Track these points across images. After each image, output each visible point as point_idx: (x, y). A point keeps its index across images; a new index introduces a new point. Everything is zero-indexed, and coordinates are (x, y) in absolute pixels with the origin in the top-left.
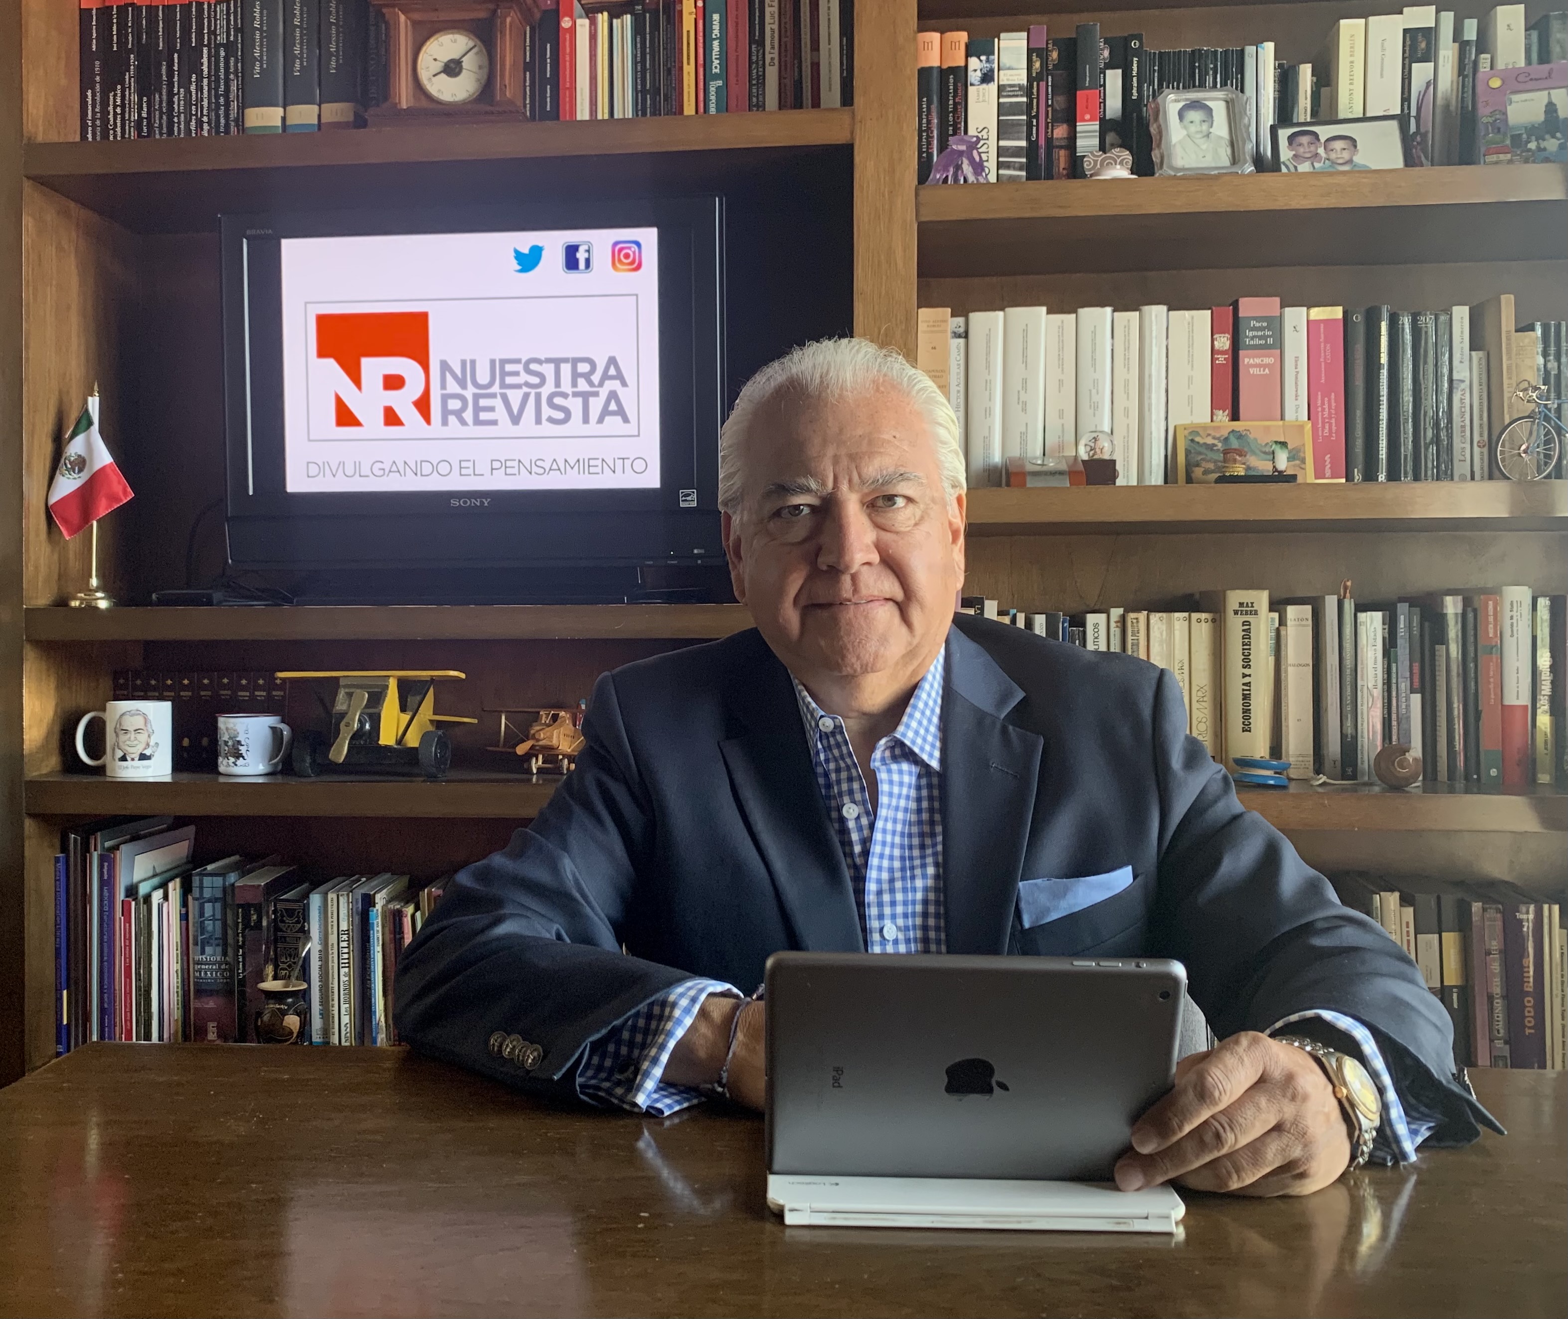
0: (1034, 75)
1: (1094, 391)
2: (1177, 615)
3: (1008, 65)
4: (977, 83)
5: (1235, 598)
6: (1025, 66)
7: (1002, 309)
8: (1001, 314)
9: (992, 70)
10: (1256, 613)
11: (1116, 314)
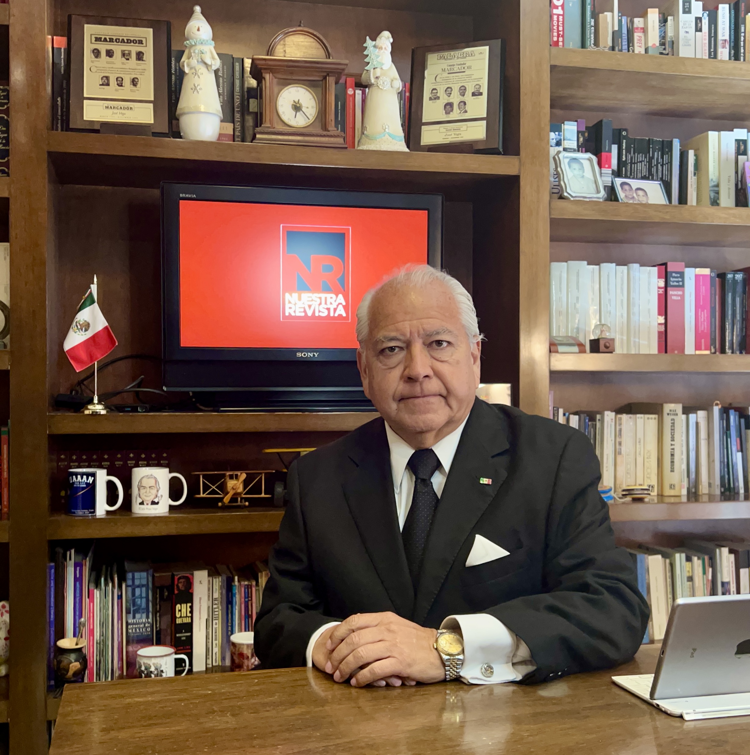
0: (580, 144)
1: (609, 305)
2: (638, 416)
3: (568, 138)
4: (553, 145)
5: (668, 407)
6: (576, 139)
7: (566, 262)
8: (565, 264)
9: (561, 140)
10: (677, 415)
11: (618, 267)
